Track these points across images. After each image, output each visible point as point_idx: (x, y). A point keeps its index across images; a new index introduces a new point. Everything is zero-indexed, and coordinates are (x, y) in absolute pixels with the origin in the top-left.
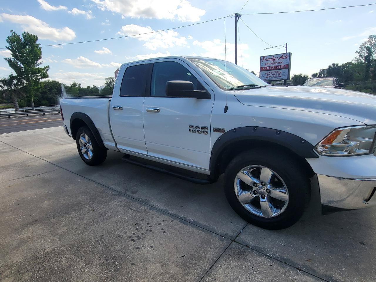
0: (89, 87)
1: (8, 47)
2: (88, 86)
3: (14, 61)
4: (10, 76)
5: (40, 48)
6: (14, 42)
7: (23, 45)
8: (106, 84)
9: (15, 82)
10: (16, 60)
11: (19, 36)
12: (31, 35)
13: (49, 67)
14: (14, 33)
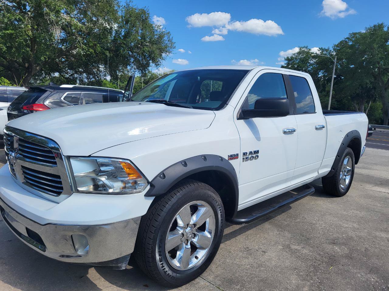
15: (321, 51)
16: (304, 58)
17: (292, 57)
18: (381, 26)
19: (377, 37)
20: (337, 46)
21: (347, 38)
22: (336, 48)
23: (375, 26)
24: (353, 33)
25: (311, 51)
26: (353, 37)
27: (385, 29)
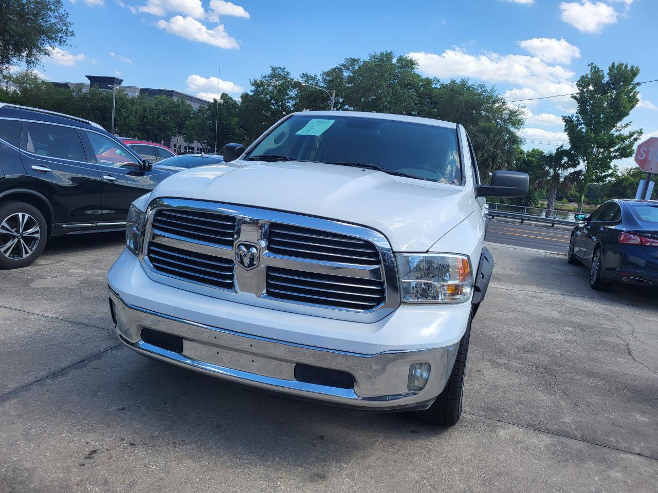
1: (575, 95)
3: (577, 121)
4: (558, 150)
5: (635, 95)
6: (588, 85)
7: (602, 89)
9: (565, 160)
10: (580, 119)
11: (602, 71)
12: (626, 67)
13: (641, 133)
14: (595, 67)
15: (305, 79)
16: (281, 85)
17: (261, 82)
18: (389, 56)
19: (386, 72)
20: (327, 74)
21: (343, 65)
22: (325, 76)
23: (382, 54)
24: (351, 59)
25: (290, 77)
26: (350, 65)
27: (394, 61)
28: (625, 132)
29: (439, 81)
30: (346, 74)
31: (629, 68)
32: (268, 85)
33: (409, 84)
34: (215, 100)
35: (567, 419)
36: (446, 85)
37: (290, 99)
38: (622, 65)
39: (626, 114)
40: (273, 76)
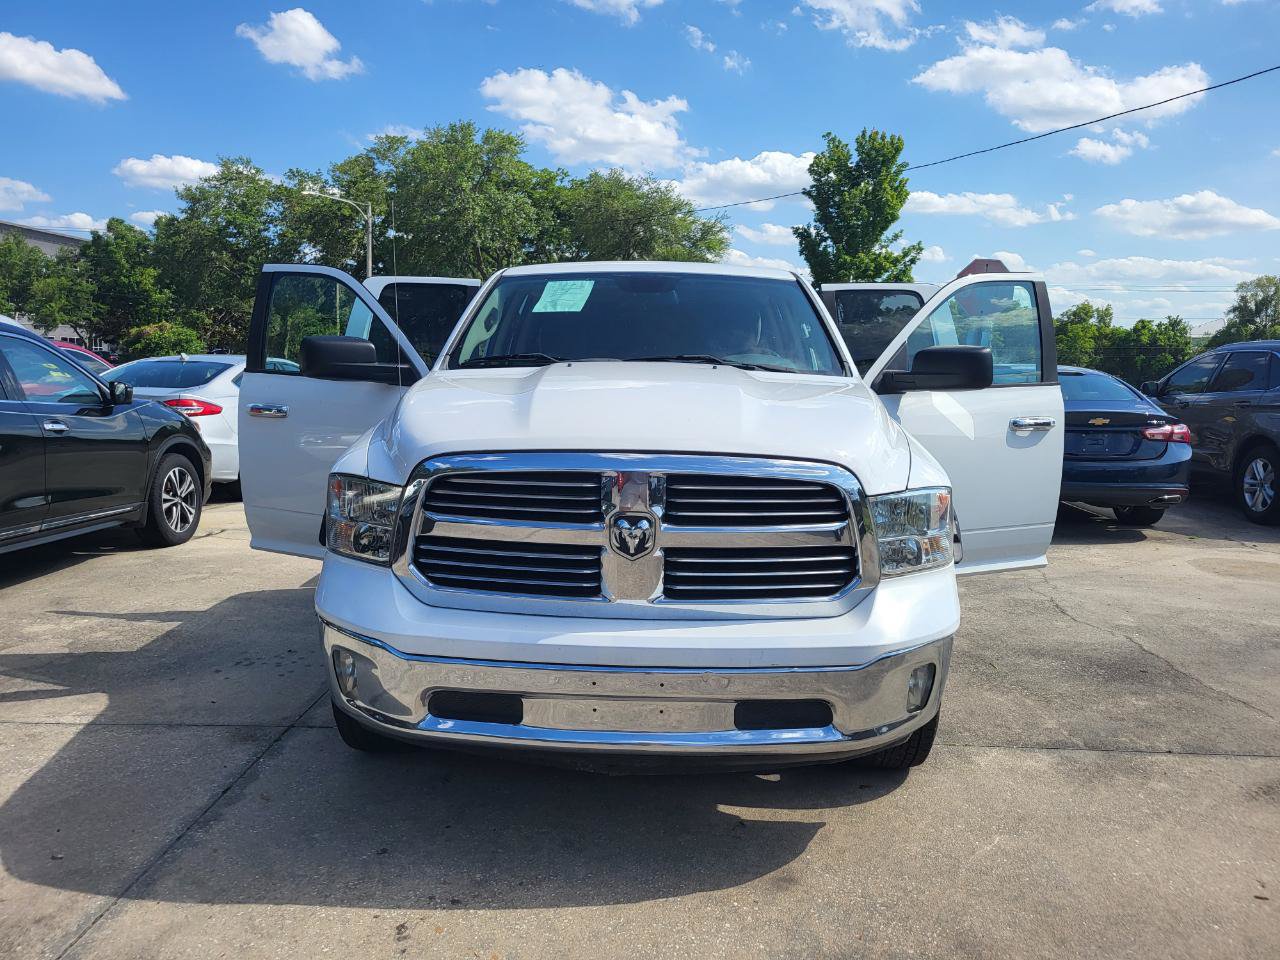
0: (1143, 325)
1: (808, 188)
2: (1142, 321)
3: (818, 234)
5: (903, 184)
6: (827, 171)
7: (852, 178)
8: (1234, 309)
10: (822, 231)
11: (847, 145)
12: (883, 138)
13: (921, 249)
14: (833, 140)
16: (246, 196)
17: (201, 190)
18: (466, 129)
20: (343, 169)
21: (373, 150)
22: (337, 173)
23: (453, 128)
24: (387, 137)
25: (263, 177)
26: (389, 148)
27: (478, 139)
28: (896, 250)
29: (566, 175)
30: (382, 168)
31: (888, 139)
32: (218, 197)
33: (514, 182)
34: (95, 234)
35: (1051, 724)
36: (582, 183)
37: (271, 222)
38: (877, 133)
39: (894, 218)
40: (225, 178)
